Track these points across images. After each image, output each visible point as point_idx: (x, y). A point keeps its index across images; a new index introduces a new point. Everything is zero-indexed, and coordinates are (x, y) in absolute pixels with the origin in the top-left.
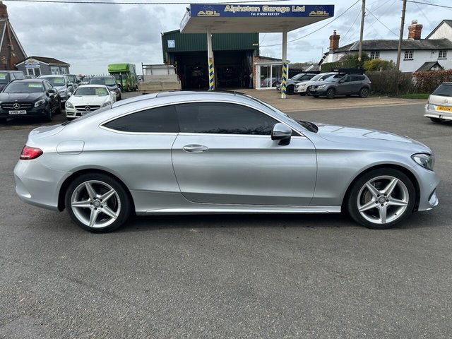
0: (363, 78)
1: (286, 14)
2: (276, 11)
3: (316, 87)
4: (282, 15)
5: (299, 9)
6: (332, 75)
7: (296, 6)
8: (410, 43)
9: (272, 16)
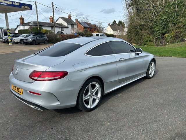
0: (45, 37)
1: (10, 5)
2: (5, 3)
3: (27, 40)
4: (8, 5)
5: (16, 4)
6: (32, 35)
7: (15, 2)
8: (51, 24)
9: (3, 5)
